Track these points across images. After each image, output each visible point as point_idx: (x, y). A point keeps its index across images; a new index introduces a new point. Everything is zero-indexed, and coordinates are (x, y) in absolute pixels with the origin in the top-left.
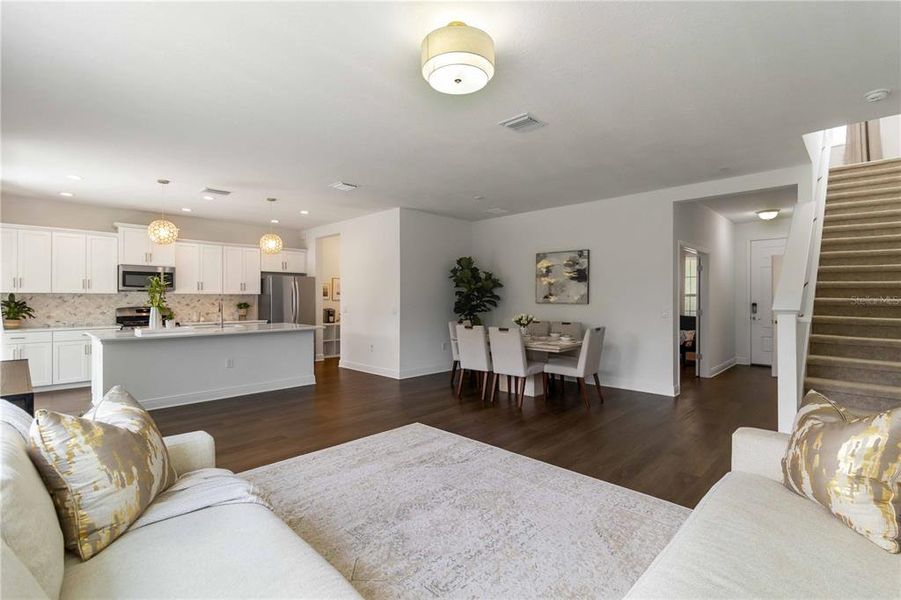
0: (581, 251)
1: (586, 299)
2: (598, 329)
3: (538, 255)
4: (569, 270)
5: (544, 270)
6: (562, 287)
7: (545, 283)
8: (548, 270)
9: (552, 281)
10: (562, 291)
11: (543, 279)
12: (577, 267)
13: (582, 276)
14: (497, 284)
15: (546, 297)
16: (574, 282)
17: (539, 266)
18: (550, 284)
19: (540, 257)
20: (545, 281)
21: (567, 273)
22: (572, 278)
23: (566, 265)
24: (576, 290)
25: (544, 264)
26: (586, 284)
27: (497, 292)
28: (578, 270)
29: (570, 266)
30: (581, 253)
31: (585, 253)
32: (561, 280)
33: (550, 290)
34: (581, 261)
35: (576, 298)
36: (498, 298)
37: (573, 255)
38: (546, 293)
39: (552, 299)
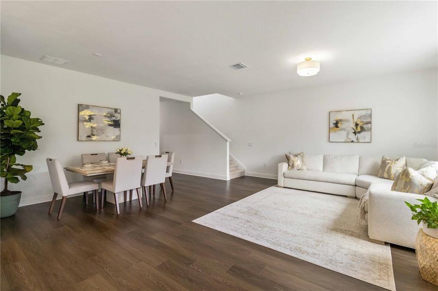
0: (116, 109)
1: (118, 139)
3: (80, 105)
4: (108, 119)
5: (87, 118)
6: (102, 131)
7: (87, 126)
8: (91, 118)
9: (95, 126)
10: (103, 133)
11: (85, 123)
12: (114, 118)
13: (116, 124)
15: (89, 137)
16: (112, 128)
17: (81, 113)
18: (93, 128)
19: (81, 107)
21: (106, 121)
22: (110, 125)
23: (105, 116)
24: (112, 132)
25: (85, 113)
26: (119, 129)
28: (114, 121)
29: (108, 117)
30: (116, 111)
31: (119, 111)
32: (102, 125)
33: (92, 131)
34: (116, 115)
35: (113, 137)
37: (110, 110)
38: (89, 134)
39: (94, 138)
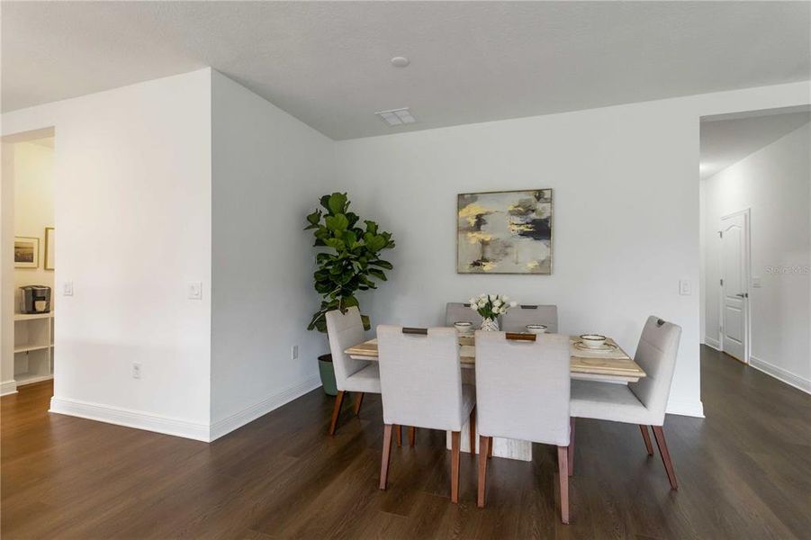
0: (540, 191)
1: (544, 268)
2: (660, 323)
3: (461, 196)
4: (517, 220)
5: (473, 220)
6: (505, 249)
7: (473, 241)
8: (480, 221)
9: (488, 239)
10: (506, 254)
11: (470, 235)
12: (533, 216)
13: (541, 230)
14: (388, 242)
15: (476, 264)
16: (528, 241)
17: (463, 213)
18: (484, 243)
19: (463, 200)
20: (474, 238)
21: (513, 226)
22: (524, 234)
23: (512, 213)
24: (531, 251)
25: (473, 210)
26: (548, 242)
27: (384, 255)
28: (534, 222)
29: (520, 214)
30: (539, 195)
31: (547, 194)
32: (502, 236)
33: (483, 252)
34: (540, 206)
35: (531, 265)
36: (388, 265)
37: (524, 197)
38: (478, 257)
39: (487, 267)
